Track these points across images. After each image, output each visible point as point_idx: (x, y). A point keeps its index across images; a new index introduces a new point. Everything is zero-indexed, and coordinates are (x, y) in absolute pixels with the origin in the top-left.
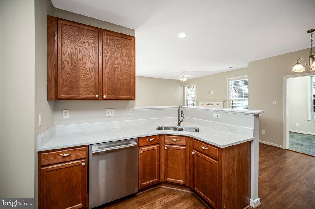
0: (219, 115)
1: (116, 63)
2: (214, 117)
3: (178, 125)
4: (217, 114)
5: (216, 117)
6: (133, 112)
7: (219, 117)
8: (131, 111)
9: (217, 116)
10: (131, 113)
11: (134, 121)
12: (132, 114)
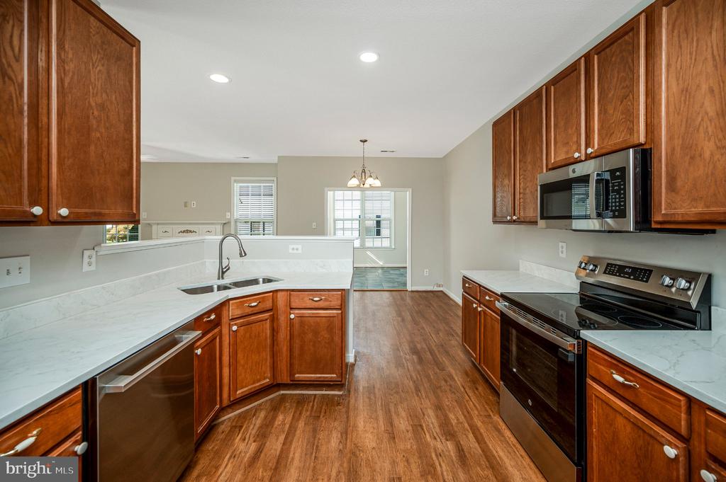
0: (300, 247)
1: (93, 104)
2: (291, 251)
3: (219, 279)
4: (295, 247)
5: (295, 251)
6: (93, 260)
7: (300, 251)
8: (90, 257)
9: (297, 249)
10: (90, 264)
11: (103, 288)
12: (93, 268)
